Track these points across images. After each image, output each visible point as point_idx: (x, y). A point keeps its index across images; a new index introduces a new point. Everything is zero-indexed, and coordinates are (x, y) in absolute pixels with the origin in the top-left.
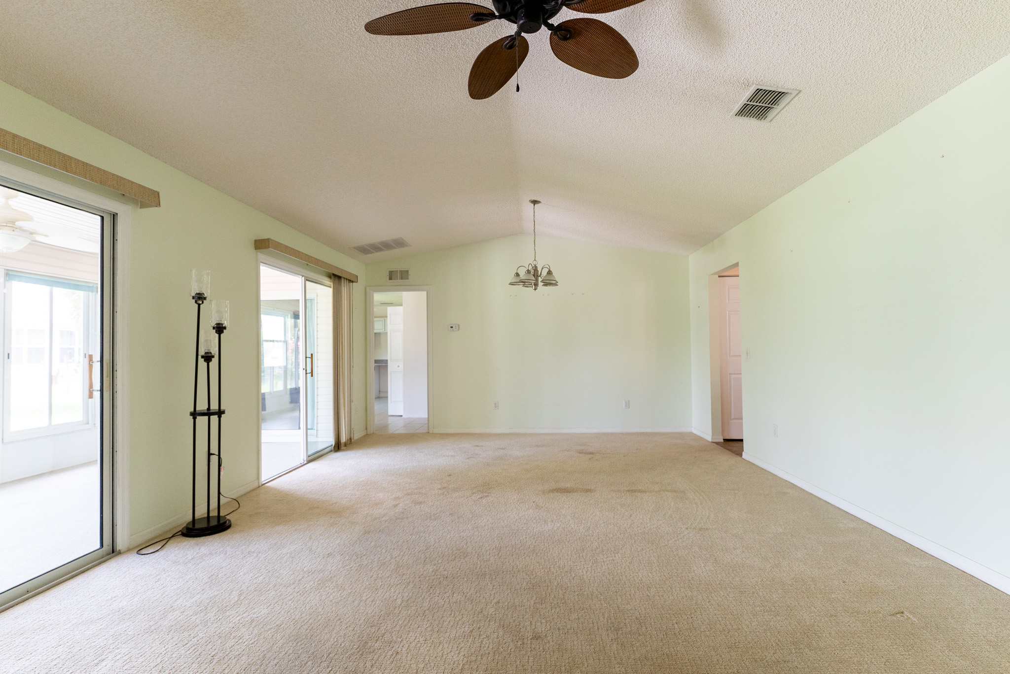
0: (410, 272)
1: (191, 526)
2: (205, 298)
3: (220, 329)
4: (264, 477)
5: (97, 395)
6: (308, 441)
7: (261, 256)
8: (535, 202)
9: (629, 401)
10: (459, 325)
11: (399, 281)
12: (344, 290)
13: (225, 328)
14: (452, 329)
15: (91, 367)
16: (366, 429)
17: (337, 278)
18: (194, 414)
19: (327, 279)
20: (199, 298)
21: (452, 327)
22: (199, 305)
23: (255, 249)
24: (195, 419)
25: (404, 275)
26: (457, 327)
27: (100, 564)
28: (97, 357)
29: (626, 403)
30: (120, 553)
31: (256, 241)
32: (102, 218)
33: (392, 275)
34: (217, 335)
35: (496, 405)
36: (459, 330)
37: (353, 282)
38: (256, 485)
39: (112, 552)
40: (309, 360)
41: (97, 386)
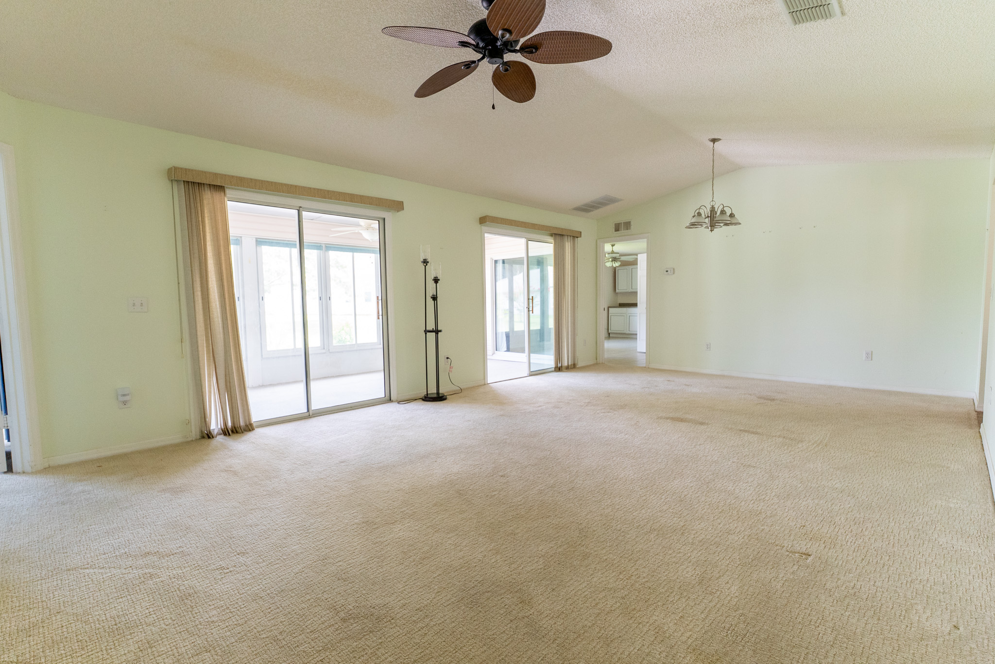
0: (632, 223)
1: (426, 396)
2: (428, 262)
3: (436, 280)
4: (490, 380)
5: (381, 317)
6: (531, 362)
7: (484, 228)
8: (714, 140)
9: (872, 352)
10: (674, 269)
11: (623, 231)
12: (568, 246)
13: (439, 280)
14: (667, 273)
15: (378, 302)
16: (596, 359)
17: (559, 235)
18: (426, 331)
19: (550, 237)
20: (425, 262)
21: (667, 271)
22: (425, 266)
23: (480, 224)
24: (426, 334)
25: (628, 225)
26: (672, 271)
27: (382, 404)
28: (380, 298)
29: (867, 354)
30: (392, 402)
31: (480, 219)
32: (379, 221)
33: (617, 228)
34: (435, 284)
35: (708, 347)
36: (674, 273)
37: (578, 237)
38: (483, 383)
39: (390, 400)
40: (531, 301)
41: (381, 313)
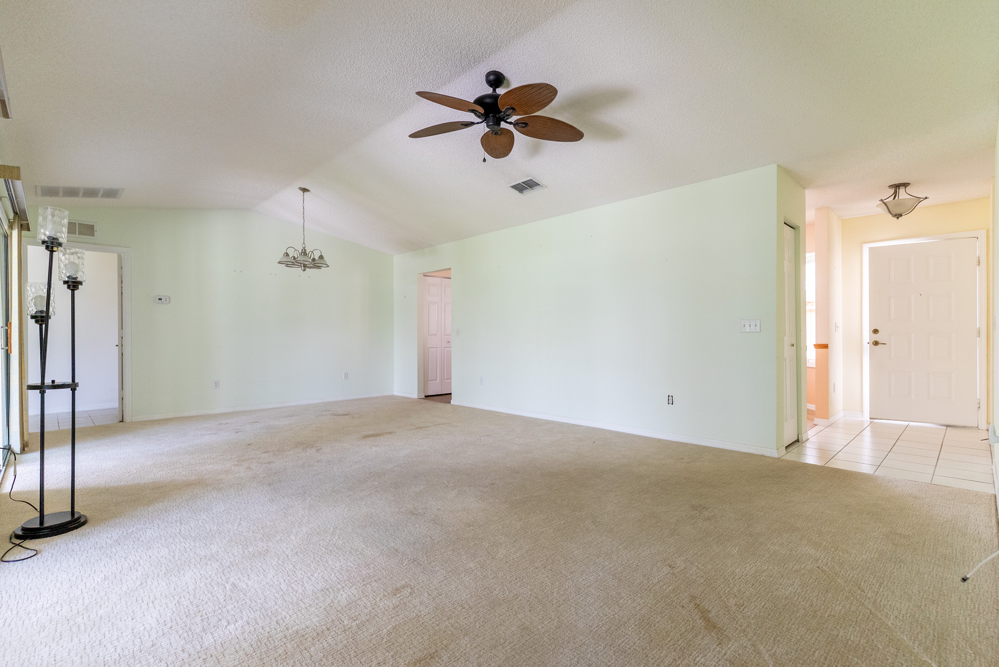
0: (96, 228)
3: (75, 283)
8: (305, 190)
9: (348, 373)
10: (173, 299)
13: (81, 283)
21: (160, 299)
25: (88, 229)
26: (168, 300)
29: (345, 375)
35: (217, 384)
36: (170, 302)
